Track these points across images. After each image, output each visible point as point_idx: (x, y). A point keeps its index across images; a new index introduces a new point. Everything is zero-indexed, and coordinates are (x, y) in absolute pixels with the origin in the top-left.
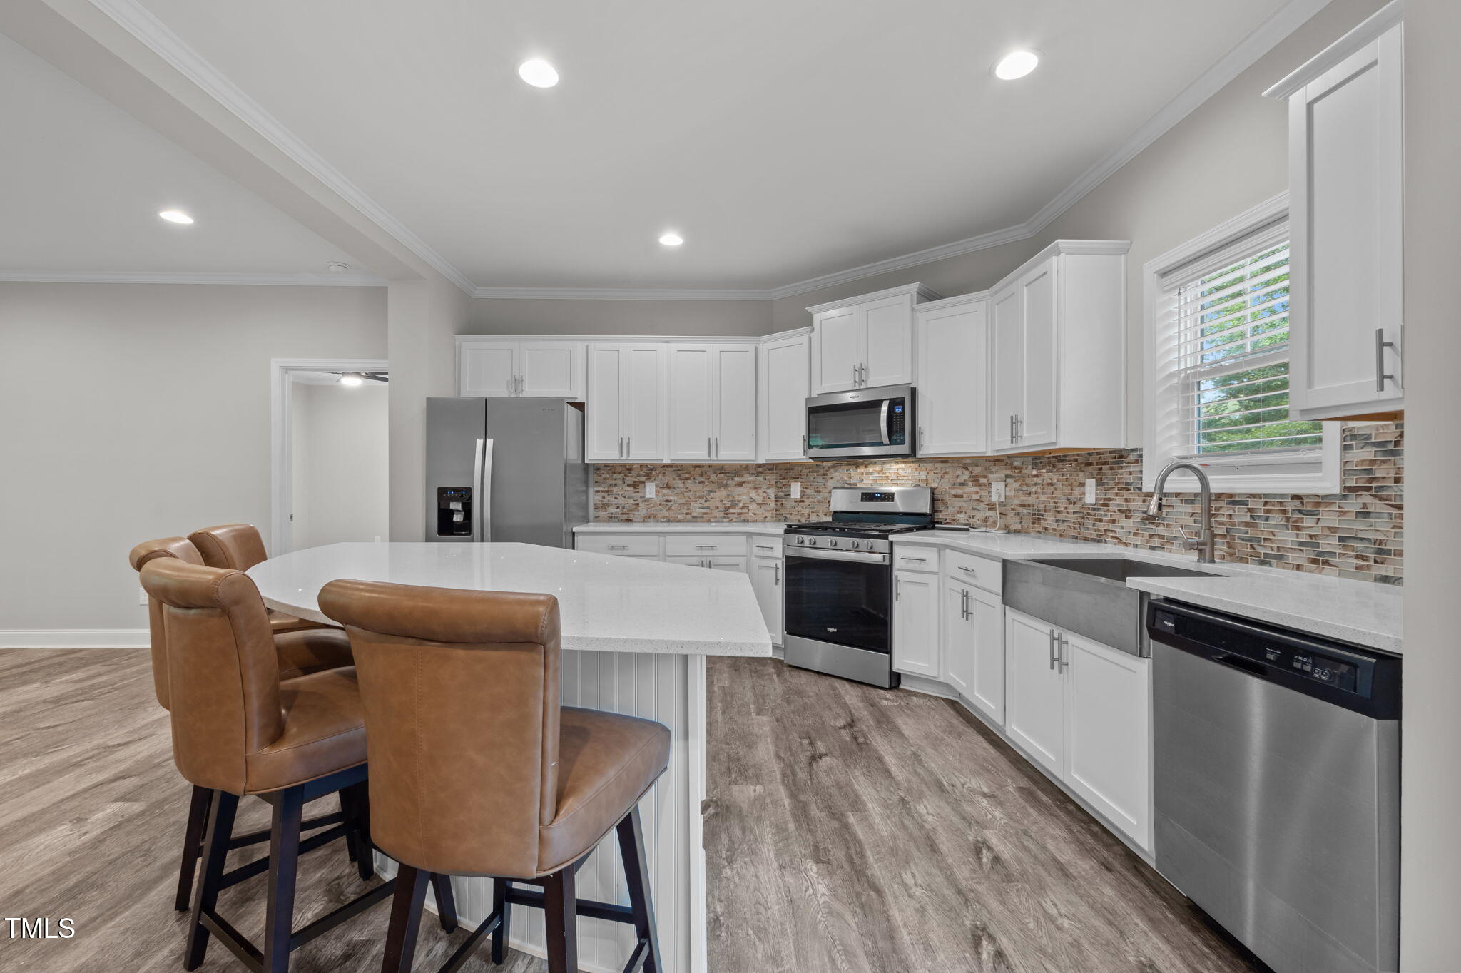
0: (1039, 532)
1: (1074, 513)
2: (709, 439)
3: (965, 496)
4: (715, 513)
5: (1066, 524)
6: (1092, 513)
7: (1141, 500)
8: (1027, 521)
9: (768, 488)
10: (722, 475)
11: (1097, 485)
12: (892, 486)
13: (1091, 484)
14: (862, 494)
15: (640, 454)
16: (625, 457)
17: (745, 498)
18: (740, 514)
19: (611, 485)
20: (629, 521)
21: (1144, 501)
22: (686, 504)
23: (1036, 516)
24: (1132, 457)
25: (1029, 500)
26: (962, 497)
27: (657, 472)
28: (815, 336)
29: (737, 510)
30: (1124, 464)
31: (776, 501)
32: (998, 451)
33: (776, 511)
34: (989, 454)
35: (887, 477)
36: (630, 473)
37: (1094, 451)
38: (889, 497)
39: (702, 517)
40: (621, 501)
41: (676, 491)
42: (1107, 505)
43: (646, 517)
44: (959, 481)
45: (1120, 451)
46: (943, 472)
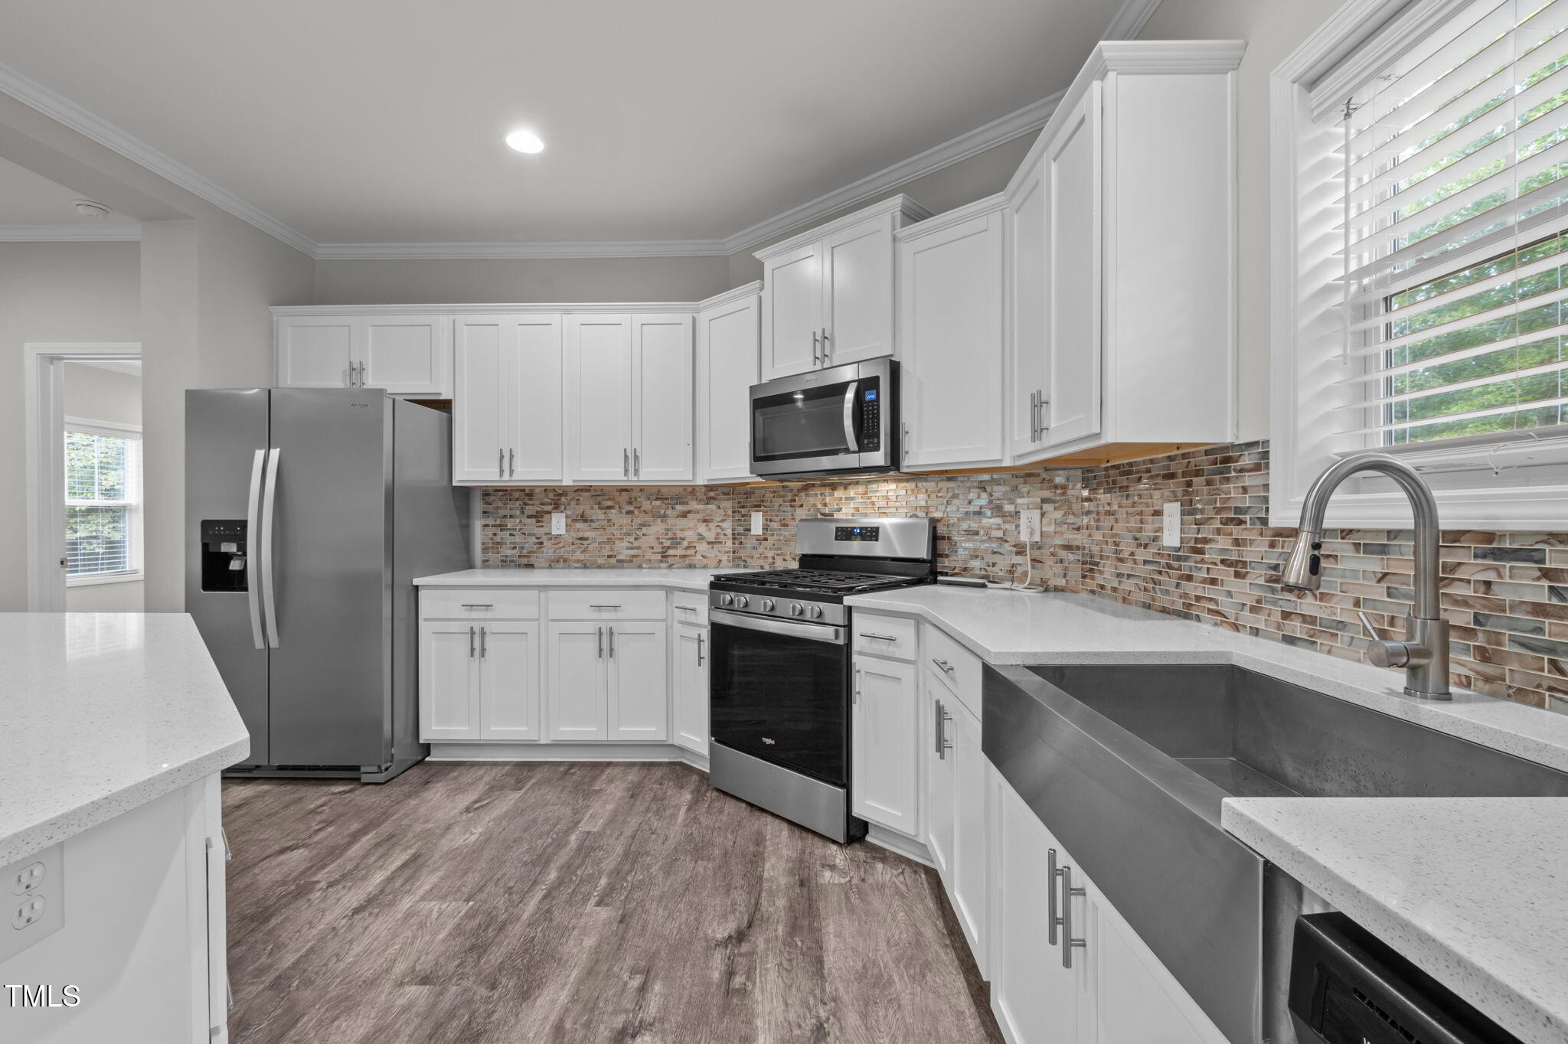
0: (1093, 592)
1: (1146, 562)
2: (625, 450)
3: (982, 532)
4: (649, 555)
5: (1132, 581)
6: (1175, 564)
7: (1267, 543)
8: (1075, 573)
9: (723, 521)
10: (658, 503)
11: (1183, 513)
12: (879, 517)
13: (1172, 512)
14: (837, 528)
15: (527, 473)
16: (506, 476)
17: (690, 535)
18: (684, 556)
19: (505, 516)
20: (531, 566)
21: (1272, 545)
22: (608, 543)
23: (1088, 566)
24: (1248, 460)
25: (1078, 539)
26: (977, 533)
27: (569, 498)
28: (766, 294)
29: (680, 552)
30: (1233, 474)
31: (734, 539)
32: (1020, 456)
33: (734, 552)
34: (1007, 463)
35: (873, 503)
36: (531, 500)
37: (1176, 452)
38: (871, 534)
39: (632, 561)
40: (518, 539)
41: (594, 525)
42: (1201, 552)
43: (553, 561)
44: (972, 508)
45: (1226, 448)
46: (950, 495)
